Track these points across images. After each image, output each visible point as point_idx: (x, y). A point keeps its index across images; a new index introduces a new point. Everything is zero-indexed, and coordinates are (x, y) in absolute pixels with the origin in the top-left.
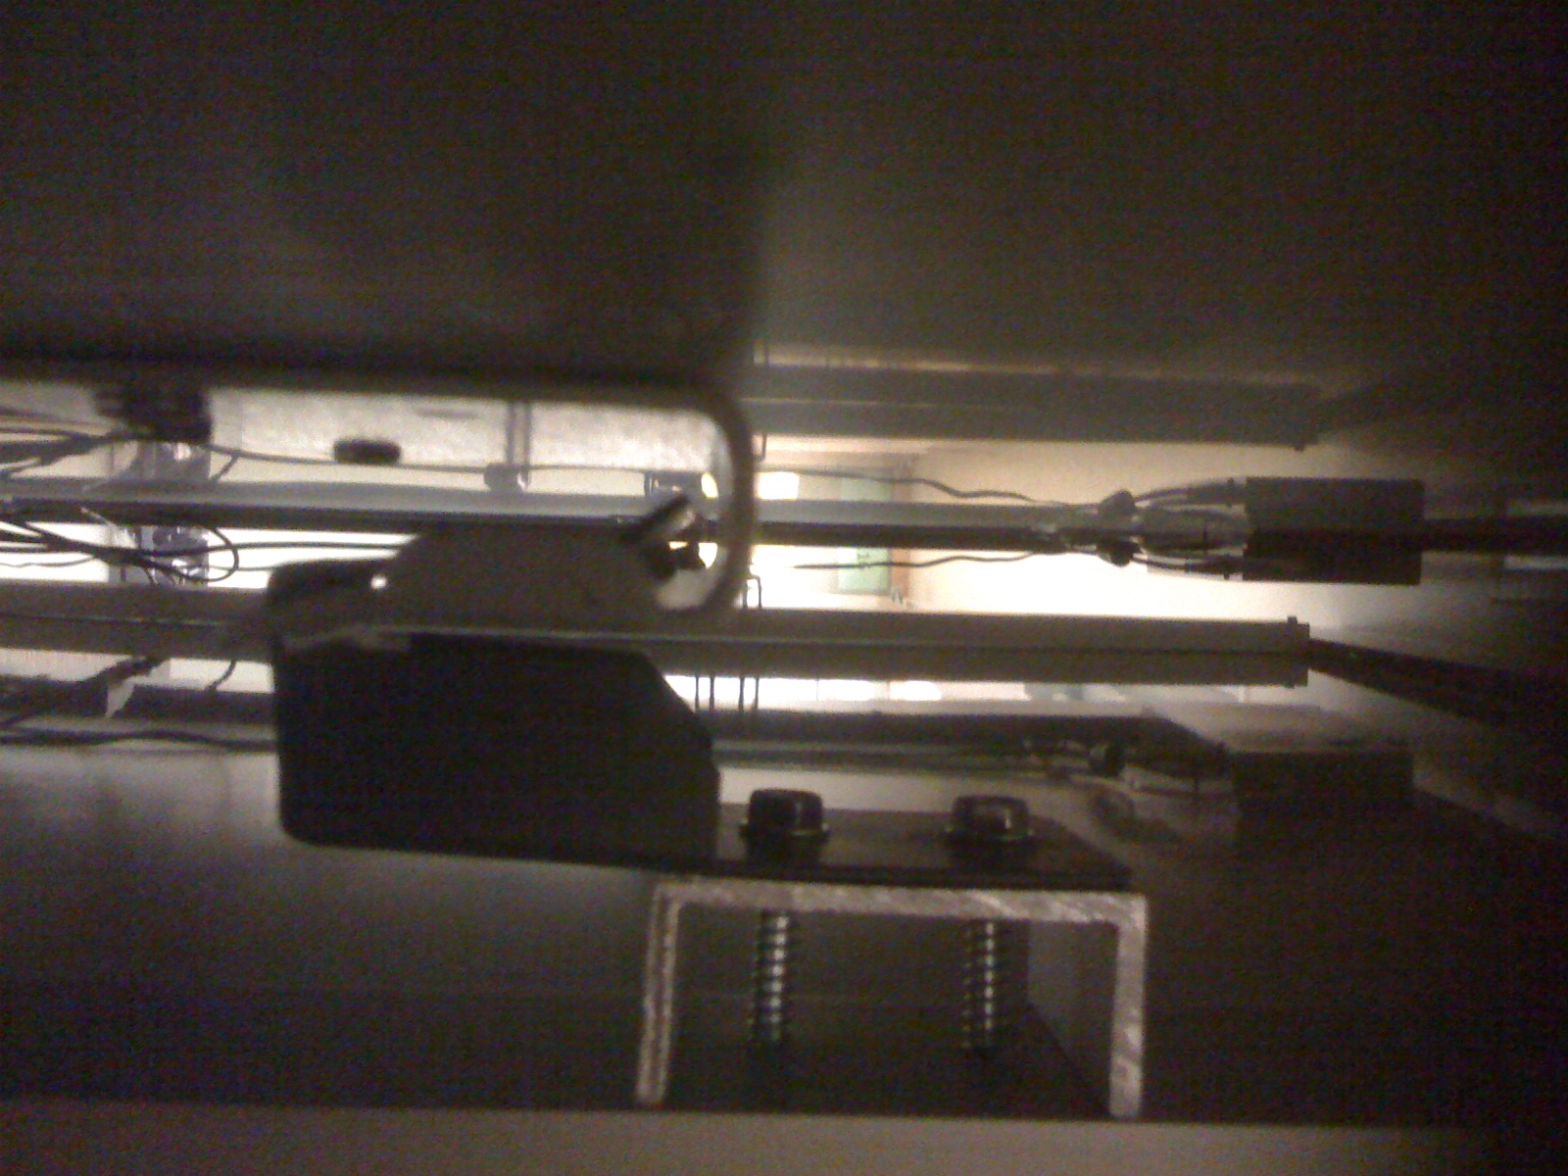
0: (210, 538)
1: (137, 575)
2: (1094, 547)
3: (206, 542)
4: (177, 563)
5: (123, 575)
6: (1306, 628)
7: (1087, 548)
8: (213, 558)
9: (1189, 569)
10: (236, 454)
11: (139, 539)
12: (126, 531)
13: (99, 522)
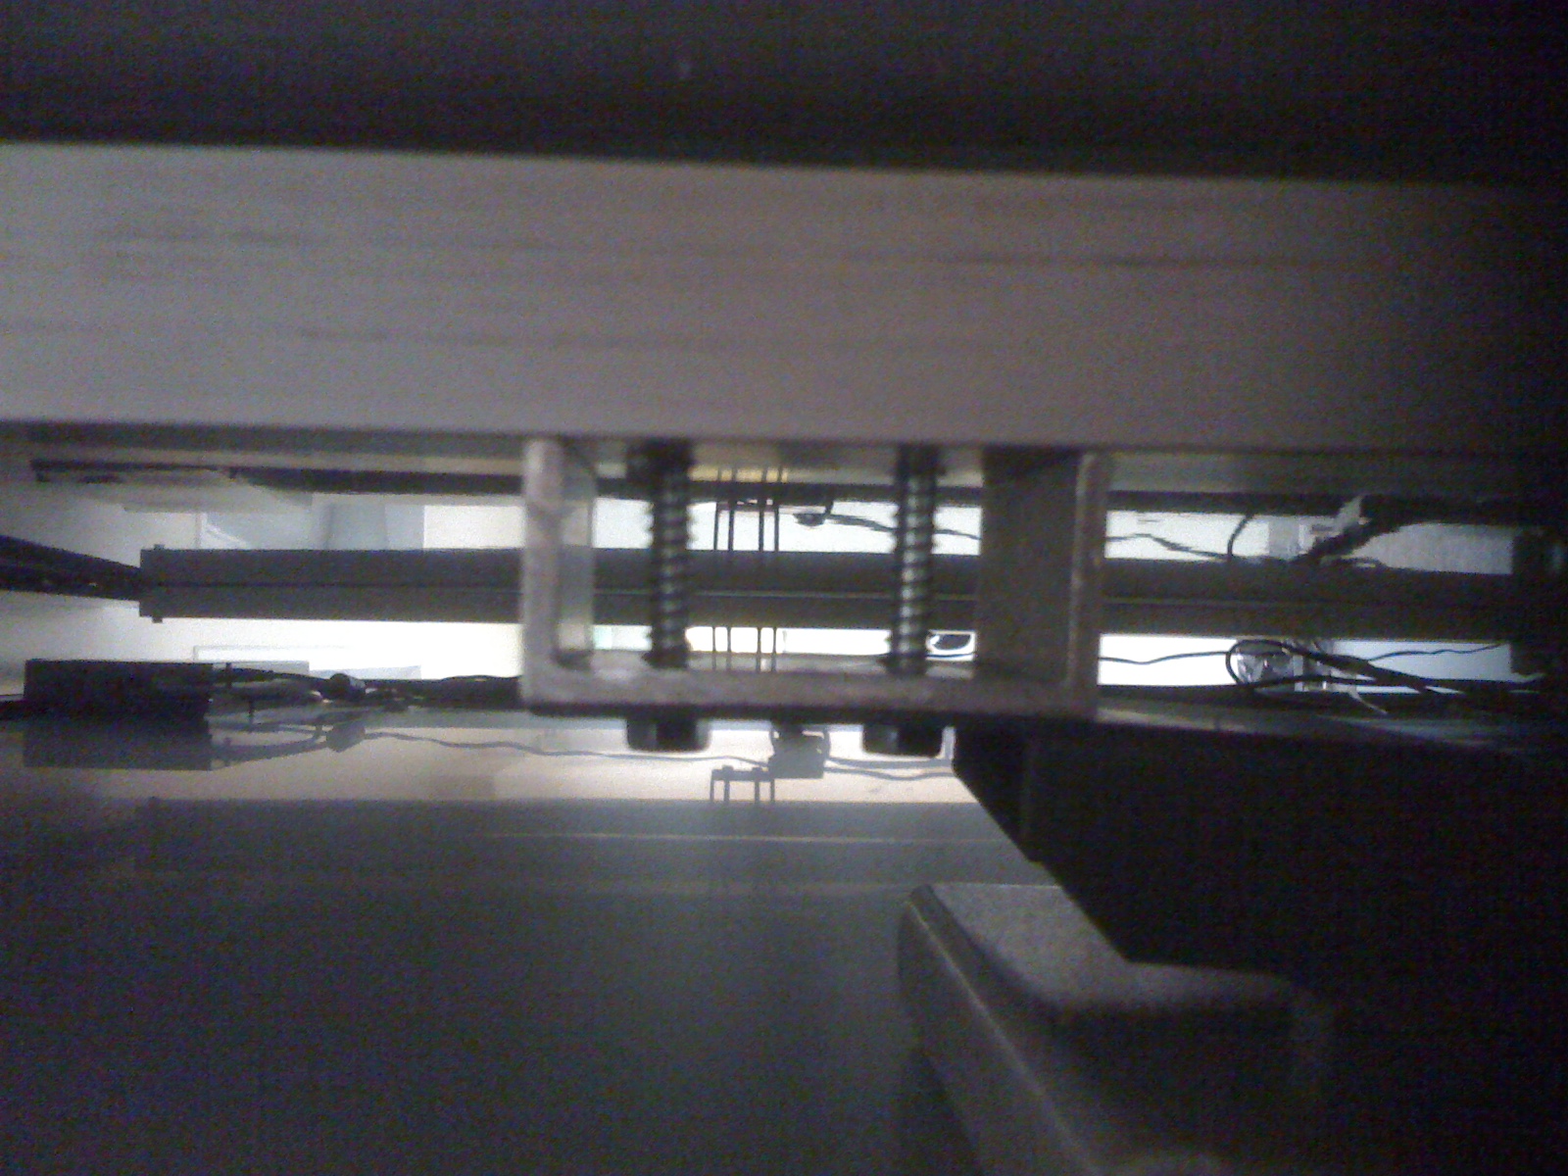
6: (143, 612)
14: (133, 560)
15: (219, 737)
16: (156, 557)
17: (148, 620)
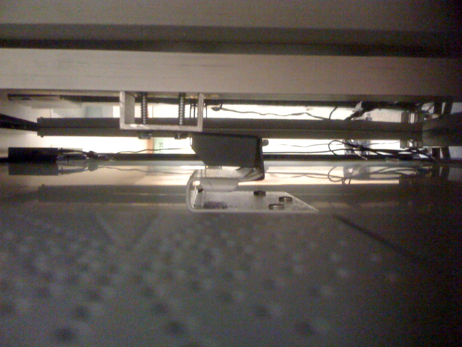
2: (99, 156)
6: (38, 135)
15: (60, 168)
16: (42, 120)
17: (40, 137)
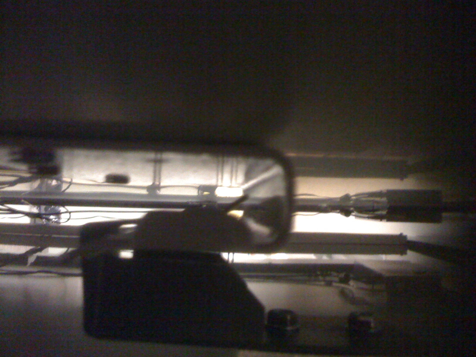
0: (62, 209)
1: (39, 221)
2: (338, 211)
3: (61, 210)
4: (52, 217)
5: (35, 221)
7: (336, 211)
8: (62, 216)
9: (369, 218)
10: (71, 183)
11: (40, 210)
12: (36, 207)
13: (27, 204)
14: (409, 252)
15: (384, 199)
16: (403, 252)
17: (405, 234)
